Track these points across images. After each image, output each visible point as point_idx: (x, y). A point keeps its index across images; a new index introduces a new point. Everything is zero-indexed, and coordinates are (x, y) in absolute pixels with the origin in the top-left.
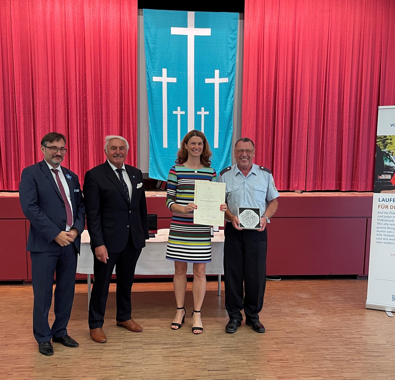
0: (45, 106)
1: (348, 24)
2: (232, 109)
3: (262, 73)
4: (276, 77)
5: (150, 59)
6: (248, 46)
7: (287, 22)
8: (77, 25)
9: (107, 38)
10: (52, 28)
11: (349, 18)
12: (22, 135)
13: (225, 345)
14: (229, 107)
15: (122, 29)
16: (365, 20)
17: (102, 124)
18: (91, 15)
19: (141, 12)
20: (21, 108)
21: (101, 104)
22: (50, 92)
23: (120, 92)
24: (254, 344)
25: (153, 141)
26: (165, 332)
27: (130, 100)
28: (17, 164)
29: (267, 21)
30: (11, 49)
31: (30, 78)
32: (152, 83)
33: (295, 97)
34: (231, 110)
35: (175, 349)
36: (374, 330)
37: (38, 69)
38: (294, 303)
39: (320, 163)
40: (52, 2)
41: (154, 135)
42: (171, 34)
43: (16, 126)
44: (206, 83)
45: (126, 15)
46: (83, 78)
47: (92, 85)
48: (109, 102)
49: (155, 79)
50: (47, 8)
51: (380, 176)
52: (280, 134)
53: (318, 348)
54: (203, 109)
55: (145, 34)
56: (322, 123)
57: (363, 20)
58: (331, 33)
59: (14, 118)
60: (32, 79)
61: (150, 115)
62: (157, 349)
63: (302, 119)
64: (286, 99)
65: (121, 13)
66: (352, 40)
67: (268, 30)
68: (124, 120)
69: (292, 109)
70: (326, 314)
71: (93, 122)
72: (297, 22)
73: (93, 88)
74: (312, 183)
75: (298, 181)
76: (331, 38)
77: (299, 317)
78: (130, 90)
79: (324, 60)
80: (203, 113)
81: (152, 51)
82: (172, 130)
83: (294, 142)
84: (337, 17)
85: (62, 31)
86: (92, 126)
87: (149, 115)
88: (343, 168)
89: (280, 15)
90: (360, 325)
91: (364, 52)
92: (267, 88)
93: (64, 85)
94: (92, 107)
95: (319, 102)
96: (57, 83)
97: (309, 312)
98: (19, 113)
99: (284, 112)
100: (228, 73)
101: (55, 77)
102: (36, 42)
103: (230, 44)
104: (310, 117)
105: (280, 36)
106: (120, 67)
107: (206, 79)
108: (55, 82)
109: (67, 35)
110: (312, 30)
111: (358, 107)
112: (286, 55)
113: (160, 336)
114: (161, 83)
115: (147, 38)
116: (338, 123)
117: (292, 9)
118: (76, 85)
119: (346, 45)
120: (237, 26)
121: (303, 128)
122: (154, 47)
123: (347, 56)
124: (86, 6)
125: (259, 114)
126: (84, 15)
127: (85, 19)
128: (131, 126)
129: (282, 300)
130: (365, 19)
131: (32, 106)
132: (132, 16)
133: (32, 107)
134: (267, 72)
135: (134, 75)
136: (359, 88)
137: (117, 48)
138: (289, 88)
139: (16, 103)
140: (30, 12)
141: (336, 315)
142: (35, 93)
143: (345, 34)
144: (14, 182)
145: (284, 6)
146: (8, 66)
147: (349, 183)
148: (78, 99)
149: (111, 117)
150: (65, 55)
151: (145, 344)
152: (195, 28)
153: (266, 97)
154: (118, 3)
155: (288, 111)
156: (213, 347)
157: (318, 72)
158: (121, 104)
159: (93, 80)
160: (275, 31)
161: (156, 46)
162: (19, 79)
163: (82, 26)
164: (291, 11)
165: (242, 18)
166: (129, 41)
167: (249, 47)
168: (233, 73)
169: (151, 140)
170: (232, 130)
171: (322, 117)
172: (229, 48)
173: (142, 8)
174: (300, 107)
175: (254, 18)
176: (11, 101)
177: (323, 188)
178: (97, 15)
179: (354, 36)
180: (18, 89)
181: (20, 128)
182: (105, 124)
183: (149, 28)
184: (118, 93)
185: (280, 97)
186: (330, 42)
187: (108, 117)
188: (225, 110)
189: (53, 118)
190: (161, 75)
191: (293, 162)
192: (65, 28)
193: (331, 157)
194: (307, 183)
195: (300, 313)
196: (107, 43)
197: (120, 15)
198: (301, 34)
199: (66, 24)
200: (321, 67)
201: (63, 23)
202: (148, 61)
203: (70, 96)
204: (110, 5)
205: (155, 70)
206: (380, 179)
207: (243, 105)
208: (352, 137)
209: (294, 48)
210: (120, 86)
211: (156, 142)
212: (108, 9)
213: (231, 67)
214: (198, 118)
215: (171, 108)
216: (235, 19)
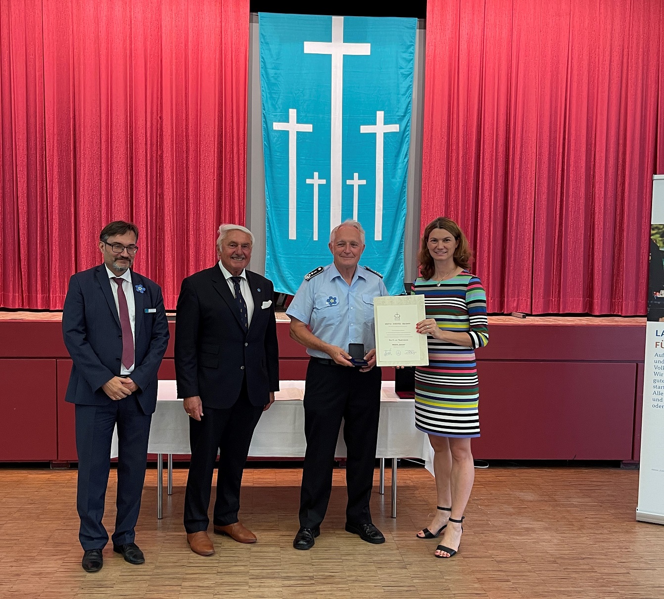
0: (95, 170)
1: (602, 36)
2: (405, 177)
3: (455, 116)
4: (479, 123)
5: (269, 93)
6: (432, 72)
7: (497, 33)
8: (149, 38)
9: (198, 59)
10: (108, 44)
11: (602, 26)
12: (56, 217)
13: (390, 582)
14: (400, 172)
15: (223, 45)
16: (631, 29)
17: (188, 199)
18: (174, 23)
19: (254, 17)
20: (55, 173)
21: (187, 168)
22: (104, 147)
23: (218, 147)
24: (441, 580)
25: (272, 229)
26: (287, 556)
27: (235, 161)
28: (46, 265)
29: (464, 32)
30: (42, 77)
31: (70, 125)
32: (272, 134)
33: (511, 157)
34: (403, 177)
35: (305, 588)
36: (652, 560)
37: (84, 110)
38: (511, 510)
39: (556, 267)
40: (110, 2)
41: (274, 218)
42: (305, 52)
43: (45, 203)
44: (361, 132)
45: (230, 22)
46: (157, 124)
47: (172, 136)
48: (200, 164)
49: (277, 126)
50: (102, 12)
51: (658, 293)
52: (486, 217)
53: (552, 591)
54: (356, 175)
55: (262, 53)
56: (559, 200)
57: (627, 29)
58: (572, 50)
59: (43, 189)
60: (75, 126)
61: (269, 185)
62: (274, 587)
63: (524, 193)
64: (496, 159)
65: (223, 20)
66: (607, 62)
67: (466, 46)
68: (225, 195)
69: (508, 176)
70: (567, 530)
71: (173, 196)
72: (515, 33)
73: (174, 141)
74: (542, 300)
75: (518, 297)
76: (572, 59)
77: (520, 534)
78: (235, 144)
79: (561, 95)
80: (356, 182)
81: (273, 80)
82: (304, 210)
83: (510, 232)
84: (582, 25)
85: (125, 49)
86: (171, 203)
87: (266, 186)
88: (596, 277)
89: (486, 22)
90: (626, 550)
91: (629, 81)
92: (464, 142)
93: (127, 137)
94: (172, 173)
95: (553, 164)
96: (115, 133)
97: (536, 525)
98: (52, 181)
99: (493, 182)
100: (398, 116)
101: (111, 124)
102: (82, 67)
103: (402, 68)
104: (538, 189)
105: (486, 56)
106: (219, 106)
107: (361, 126)
108: (111, 132)
109: (133, 55)
110: (541, 47)
111: (619, 172)
112: (496, 87)
113: (278, 563)
114: (286, 133)
115: (264, 60)
116: (587, 199)
117: (507, 13)
118: (146, 136)
119: (598, 70)
120: (414, 39)
121: (525, 208)
122: (275, 74)
123: (600, 89)
124: (165, 9)
125: (450, 184)
126: (162, 23)
127: (164, 29)
128: (236, 203)
129: (490, 504)
130: (629, 28)
131: (72, 170)
132: (240, 24)
133: (72, 173)
134: (464, 115)
135: (241, 120)
136: (621, 142)
137: (215, 76)
138: (502, 141)
139: (47, 166)
140: (75, 18)
141: (584, 531)
142: (78, 149)
143: (597, 53)
144: (39, 296)
145: (493, 7)
146: (36, 105)
147: (606, 301)
148: (149, 158)
149: (201, 188)
150: (130, 88)
151: (254, 577)
152: (344, 42)
153: (463, 157)
154: (218, 3)
155: (501, 180)
156: (369, 584)
157: (551, 115)
158: (220, 167)
159: (174, 127)
160: (479, 47)
161: (278, 72)
162: (54, 127)
163: (157, 41)
164: (505, 15)
165: (423, 27)
166: (234, 65)
167: (434, 74)
168: (406, 117)
169: (270, 227)
170: (404, 212)
171: (559, 189)
172: (400, 75)
173: (257, 12)
174: (520, 172)
175: (443, 27)
176: (39, 162)
177: (561, 309)
178: (184, 23)
179: (611, 56)
180: (52, 143)
181: (52, 206)
182: (193, 199)
183: (268, 44)
184: (216, 149)
185: (487, 156)
186: (571, 66)
187: (197, 189)
188: (393, 177)
189: (107, 189)
190: (287, 120)
191: (510, 266)
192: (131, 44)
193: (575, 258)
194: (533, 301)
195: (520, 527)
196: (198, 67)
197: (221, 22)
198: (522, 53)
199: (131, 37)
200: (556, 107)
201: (126, 37)
202: (265, 96)
203: (135, 154)
204: (205, 6)
205: (277, 111)
206: (657, 297)
207: (424, 170)
208: (609, 224)
209: (510, 75)
210: (218, 138)
211: (276, 230)
212: (200, 13)
213: (404, 107)
214: (347, 191)
215: (303, 173)
216: (411, 28)
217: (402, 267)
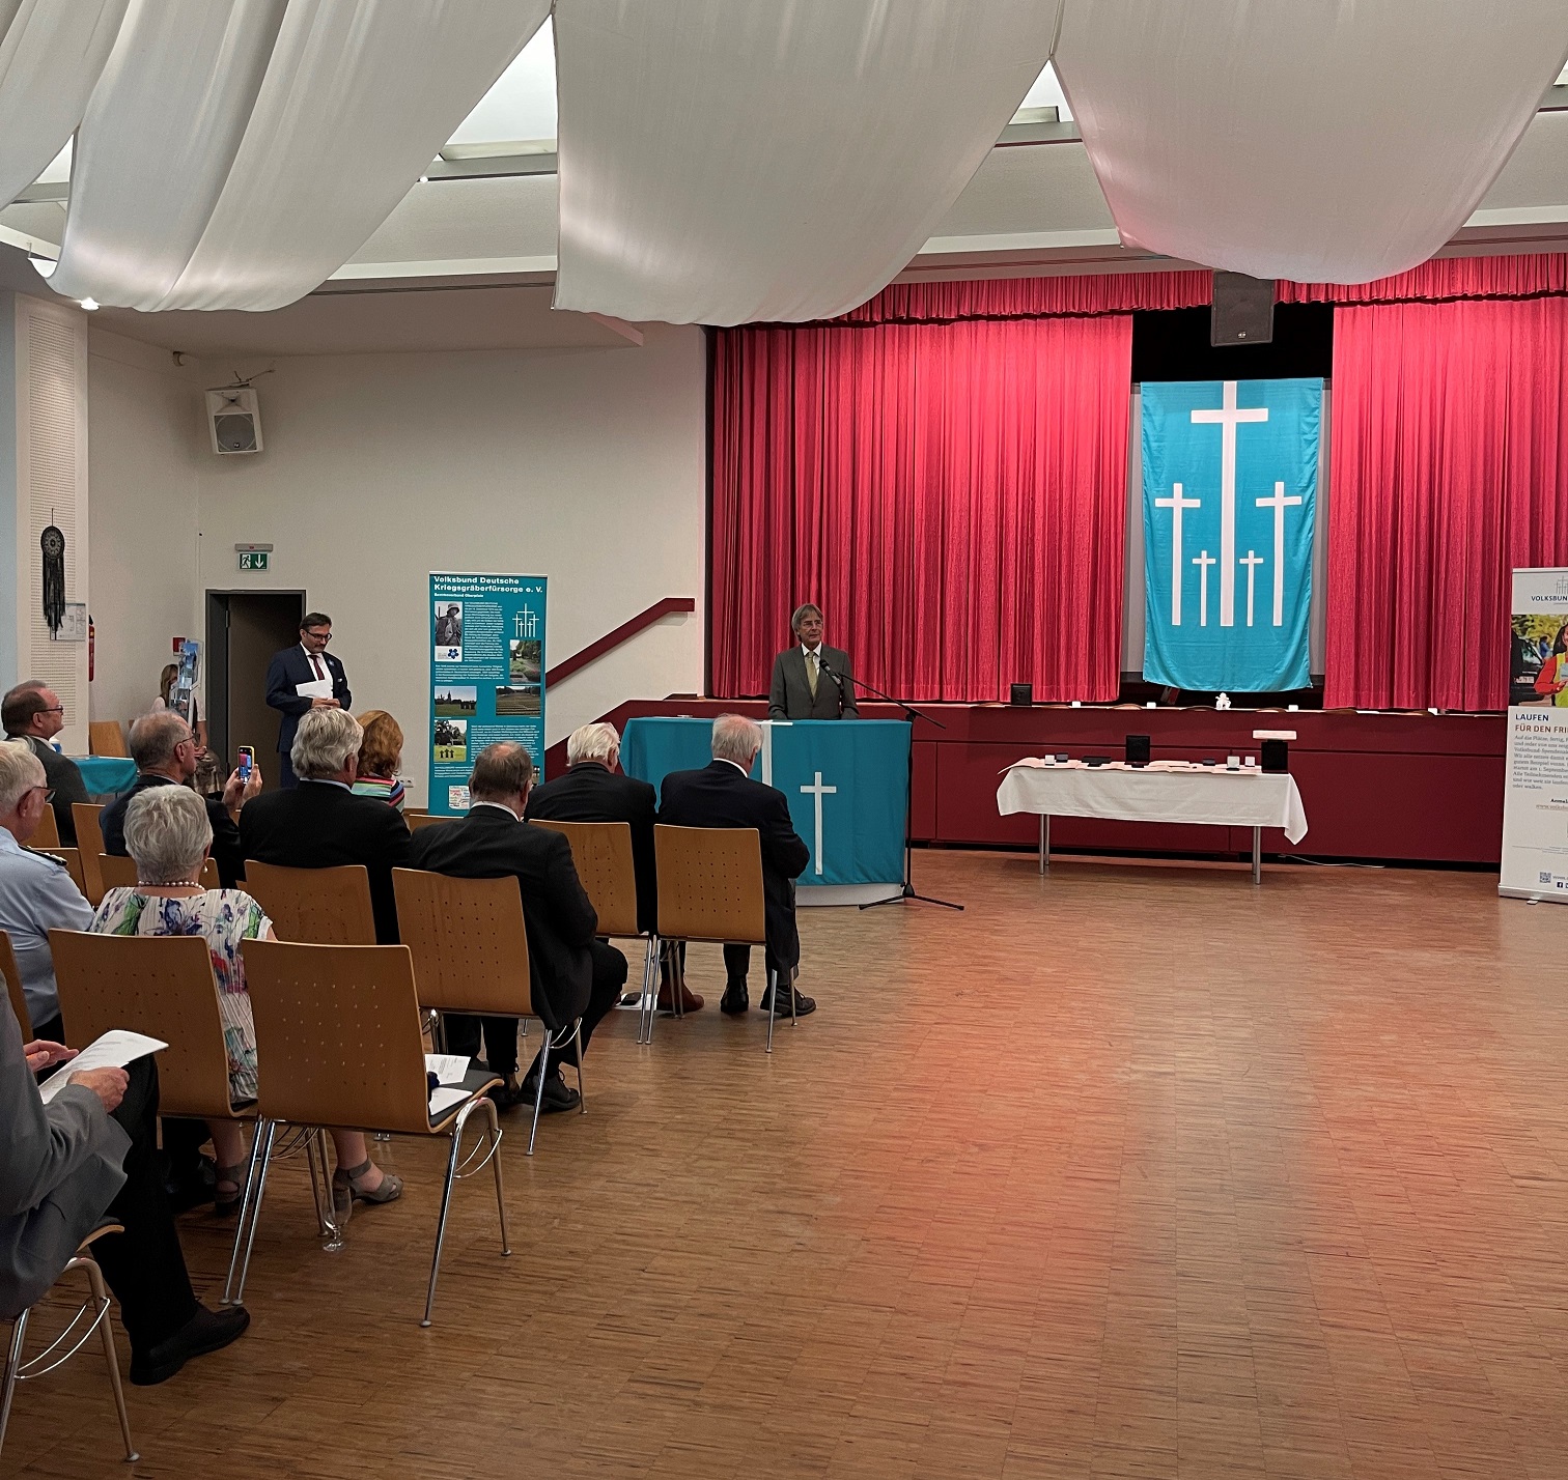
0: (963, 556)
2: (1309, 554)
3: (1368, 485)
5: (1152, 467)
6: (1340, 437)
7: (1417, 392)
8: (1023, 414)
9: (1074, 435)
14: (1303, 548)
15: (1101, 419)
17: (1060, 584)
18: (1049, 397)
19: (1136, 387)
20: (922, 559)
21: (1060, 550)
22: (972, 532)
23: (1093, 528)
25: (1153, 613)
27: (1113, 542)
28: (910, 654)
31: (939, 509)
32: (1152, 510)
34: (1307, 555)
41: (1156, 606)
42: (1192, 422)
43: (911, 590)
44: (1257, 505)
46: (1029, 506)
47: (1044, 518)
48: (1073, 546)
49: (1160, 502)
54: (1250, 553)
55: (1144, 426)
60: (943, 510)
61: (1149, 566)
63: (1452, 571)
65: (1101, 393)
68: (1100, 578)
69: (1432, 553)
71: (1044, 582)
73: (1047, 523)
74: (1476, 696)
75: (1446, 692)
78: (1112, 523)
80: (1251, 560)
81: (1155, 454)
82: (1189, 594)
83: (1436, 616)
84: (1521, 378)
86: (1042, 589)
87: (1146, 569)
92: (1377, 514)
93: (997, 520)
94: (1044, 556)
95: (1489, 537)
96: (984, 517)
99: (1413, 558)
100: (1301, 487)
101: (981, 507)
103: (1304, 434)
104: (1470, 567)
105: (1403, 416)
106: (1096, 483)
107: (1257, 500)
108: (980, 515)
109: (1006, 432)
112: (1417, 451)
114: (1171, 509)
115: (1147, 432)
118: (1017, 519)
120: (1319, 401)
121: (1455, 588)
122: (1159, 446)
124: (1040, 382)
125: (1362, 562)
126: (1037, 398)
127: (1038, 404)
131: (939, 556)
132: (1121, 395)
133: (939, 559)
134: (1378, 485)
137: (1092, 451)
138: (1424, 513)
139: (915, 552)
142: (946, 535)
148: (1019, 542)
149: (1075, 572)
150: (1001, 468)
152: (1237, 409)
153: (1377, 531)
155: (1423, 556)
157: (1485, 482)
158: (1095, 552)
159: (1047, 508)
161: (1162, 444)
162: (922, 512)
164: (1426, 372)
165: (1329, 386)
166: (1112, 439)
167: (1342, 439)
168: (1310, 487)
169: (1150, 612)
172: (1304, 442)
173: (1139, 381)
174: (1447, 548)
176: (907, 548)
178: (1059, 397)
180: (919, 528)
182: (1066, 583)
183: (1151, 415)
184: (1091, 530)
185: (1405, 529)
187: (1070, 572)
188: (1295, 554)
189: (975, 575)
190: (1171, 496)
194: (1465, 696)
196: (1074, 443)
197: (1099, 395)
202: (1147, 471)
203: (1006, 538)
204: (1082, 378)
205: (1160, 486)
209: (1433, 437)
210: (1094, 518)
211: (1158, 615)
212: (1077, 385)
213: (1307, 476)
214: (1241, 572)
215: (1189, 553)
216: (1316, 390)
217: (1306, 657)
